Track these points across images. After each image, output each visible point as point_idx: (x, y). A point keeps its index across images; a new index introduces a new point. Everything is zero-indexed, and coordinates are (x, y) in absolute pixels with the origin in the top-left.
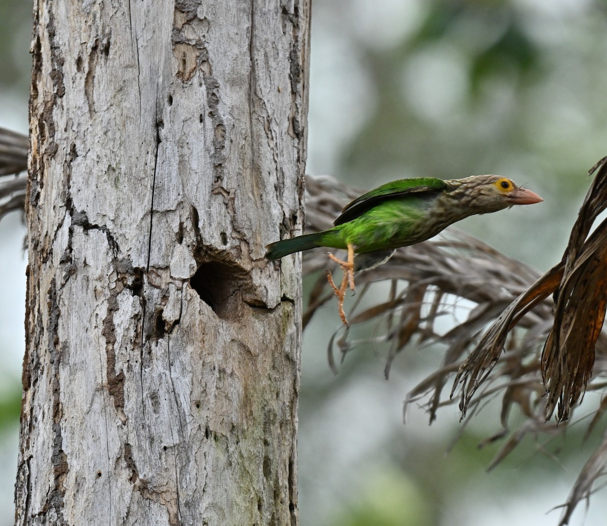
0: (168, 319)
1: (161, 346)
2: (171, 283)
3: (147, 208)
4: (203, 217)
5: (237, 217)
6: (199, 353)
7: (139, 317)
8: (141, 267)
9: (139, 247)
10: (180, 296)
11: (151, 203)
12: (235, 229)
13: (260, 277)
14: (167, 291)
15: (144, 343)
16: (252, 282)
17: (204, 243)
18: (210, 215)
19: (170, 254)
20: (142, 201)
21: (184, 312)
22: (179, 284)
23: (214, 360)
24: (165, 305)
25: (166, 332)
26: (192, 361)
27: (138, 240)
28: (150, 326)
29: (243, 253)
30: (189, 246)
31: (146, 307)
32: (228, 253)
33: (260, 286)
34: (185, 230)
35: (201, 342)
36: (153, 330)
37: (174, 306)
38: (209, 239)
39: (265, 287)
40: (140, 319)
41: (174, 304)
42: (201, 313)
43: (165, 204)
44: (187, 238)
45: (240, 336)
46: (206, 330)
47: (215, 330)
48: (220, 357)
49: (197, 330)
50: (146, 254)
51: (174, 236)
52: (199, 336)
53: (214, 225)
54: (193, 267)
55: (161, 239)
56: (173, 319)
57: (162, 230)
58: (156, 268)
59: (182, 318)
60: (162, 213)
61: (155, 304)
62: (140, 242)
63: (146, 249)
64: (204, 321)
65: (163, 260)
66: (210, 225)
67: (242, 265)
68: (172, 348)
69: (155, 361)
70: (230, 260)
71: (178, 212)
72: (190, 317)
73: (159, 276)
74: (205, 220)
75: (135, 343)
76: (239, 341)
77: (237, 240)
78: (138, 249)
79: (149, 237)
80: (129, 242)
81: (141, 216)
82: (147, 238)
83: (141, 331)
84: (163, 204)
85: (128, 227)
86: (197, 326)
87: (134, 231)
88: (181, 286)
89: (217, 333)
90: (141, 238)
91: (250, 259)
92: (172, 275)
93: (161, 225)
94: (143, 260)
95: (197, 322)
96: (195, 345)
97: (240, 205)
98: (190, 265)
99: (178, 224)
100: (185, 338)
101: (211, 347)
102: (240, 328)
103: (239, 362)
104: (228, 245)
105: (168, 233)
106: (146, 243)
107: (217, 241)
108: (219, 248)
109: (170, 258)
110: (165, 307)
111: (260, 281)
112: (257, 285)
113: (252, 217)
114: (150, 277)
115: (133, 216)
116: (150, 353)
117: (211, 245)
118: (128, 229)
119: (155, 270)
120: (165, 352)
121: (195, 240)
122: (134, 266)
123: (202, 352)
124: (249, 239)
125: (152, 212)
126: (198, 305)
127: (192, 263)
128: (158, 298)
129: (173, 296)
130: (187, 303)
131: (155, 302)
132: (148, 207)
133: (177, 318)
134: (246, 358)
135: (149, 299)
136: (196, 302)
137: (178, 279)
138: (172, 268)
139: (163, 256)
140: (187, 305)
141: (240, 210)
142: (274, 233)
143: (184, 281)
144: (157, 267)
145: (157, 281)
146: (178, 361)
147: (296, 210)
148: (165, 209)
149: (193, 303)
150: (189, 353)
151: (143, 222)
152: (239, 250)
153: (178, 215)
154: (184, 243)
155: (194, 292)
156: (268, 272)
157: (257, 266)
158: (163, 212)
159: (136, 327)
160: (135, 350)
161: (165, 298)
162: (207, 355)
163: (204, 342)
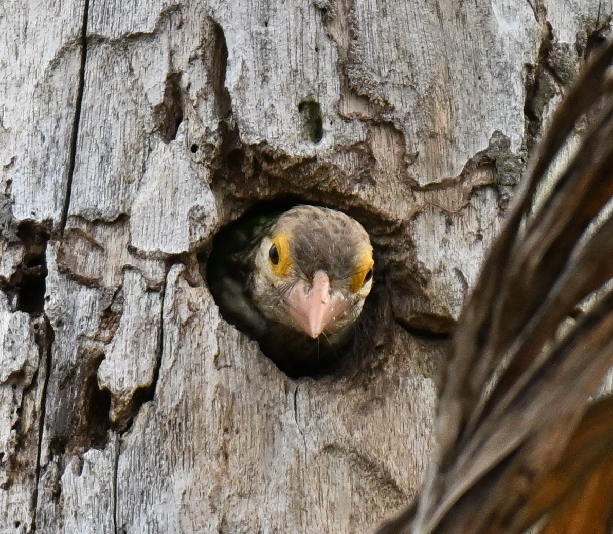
0: (114, 387)
1: (93, 473)
2: (130, 268)
3: (69, 30)
4: (240, 53)
5: (358, 50)
6: (209, 491)
7: (28, 381)
8: (40, 221)
9: (39, 156)
10: (156, 310)
11: (82, 13)
12: (350, 89)
13: (445, 242)
14: (117, 295)
15: (43, 462)
16: (413, 257)
17: (243, 138)
18: (264, 46)
19: (135, 175)
20: (56, 9)
21: (167, 363)
22: (154, 273)
23: (261, 512)
24: (109, 341)
25: (115, 426)
26: (186, 520)
27: (36, 131)
28: (63, 407)
29: (380, 165)
30: (194, 148)
31: (53, 348)
32: (325, 168)
33: (441, 269)
34: (184, 96)
35: (218, 455)
36: (75, 420)
37: (135, 343)
38: (259, 122)
39: (459, 273)
40: (34, 385)
41: (137, 335)
42: (222, 363)
43: (124, 13)
44: (192, 121)
45: (357, 434)
46: (236, 417)
47: (268, 416)
48: (280, 505)
49: (209, 417)
50: (61, 178)
51: (149, 118)
52: (214, 437)
53: (277, 79)
54: (203, 217)
55: (110, 127)
56: (131, 385)
57: (114, 101)
58: (88, 222)
59: (159, 382)
60: (114, 43)
61: (79, 338)
62: (43, 138)
63: (60, 160)
64: (232, 387)
65: (113, 193)
66: (265, 79)
67: (376, 204)
68: (127, 479)
69: (69, 521)
70: (334, 190)
71: (164, 39)
72: (187, 378)
73: (95, 246)
74: (249, 64)
75: (15, 465)
76: (355, 451)
77: (359, 126)
78: (34, 162)
79: (71, 121)
80: (12, 140)
81: (50, 55)
82: (66, 125)
83: (37, 425)
84: (117, 15)
85: (13, 89)
86: (208, 404)
87: (27, 104)
88: (160, 278)
89: (276, 427)
90: (47, 125)
91: (406, 183)
92: (134, 244)
93: (113, 81)
94: (49, 195)
95: (209, 393)
96: (197, 468)
97: (374, 9)
98: (192, 211)
99: (164, 78)
100: (167, 446)
101: (251, 473)
102: (364, 409)
103: (351, 517)
104: (327, 141)
105: (131, 107)
106: (61, 143)
107: (285, 128)
108: (291, 153)
109: (133, 187)
110: (110, 346)
111: (441, 253)
112: (430, 267)
113: (416, 50)
114: (67, 250)
115: (28, 53)
116: (57, 495)
117: (265, 143)
118: (13, 96)
119: (84, 227)
120: (104, 490)
121: (215, 127)
122: (20, 216)
123: (219, 489)
124: (406, 119)
125: (85, 42)
126: (212, 336)
127: (200, 202)
128: (89, 319)
129: (134, 309)
130: (176, 333)
131: (79, 333)
132: (74, 27)
133: (146, 380)
134: (379, 503)
135: (60, 323)
136: (206, 328)
137: (153, 256)
138: (134, 220)
139: (113, 183)
140: (176, 339)
141: (375, 28)
142: (501, 97)
143: (170, 260)
144: (91, 218)
145: (90, 265)
146: (144, 519)
147: (602, 19)
148: (123, 30)
149: (197, 333)
150: (178, 492)
151: (58, 74)
152: (365, 158)
153: (165, 48)
154: (180, 137)
155: (201, 296)
156: (475, 224)
157: (432, 206)
158: (118, 41)
159: (20, 411)
160: (14, 488)
161: (110, 317)
162: (236, 499)
163: (226, 456)
